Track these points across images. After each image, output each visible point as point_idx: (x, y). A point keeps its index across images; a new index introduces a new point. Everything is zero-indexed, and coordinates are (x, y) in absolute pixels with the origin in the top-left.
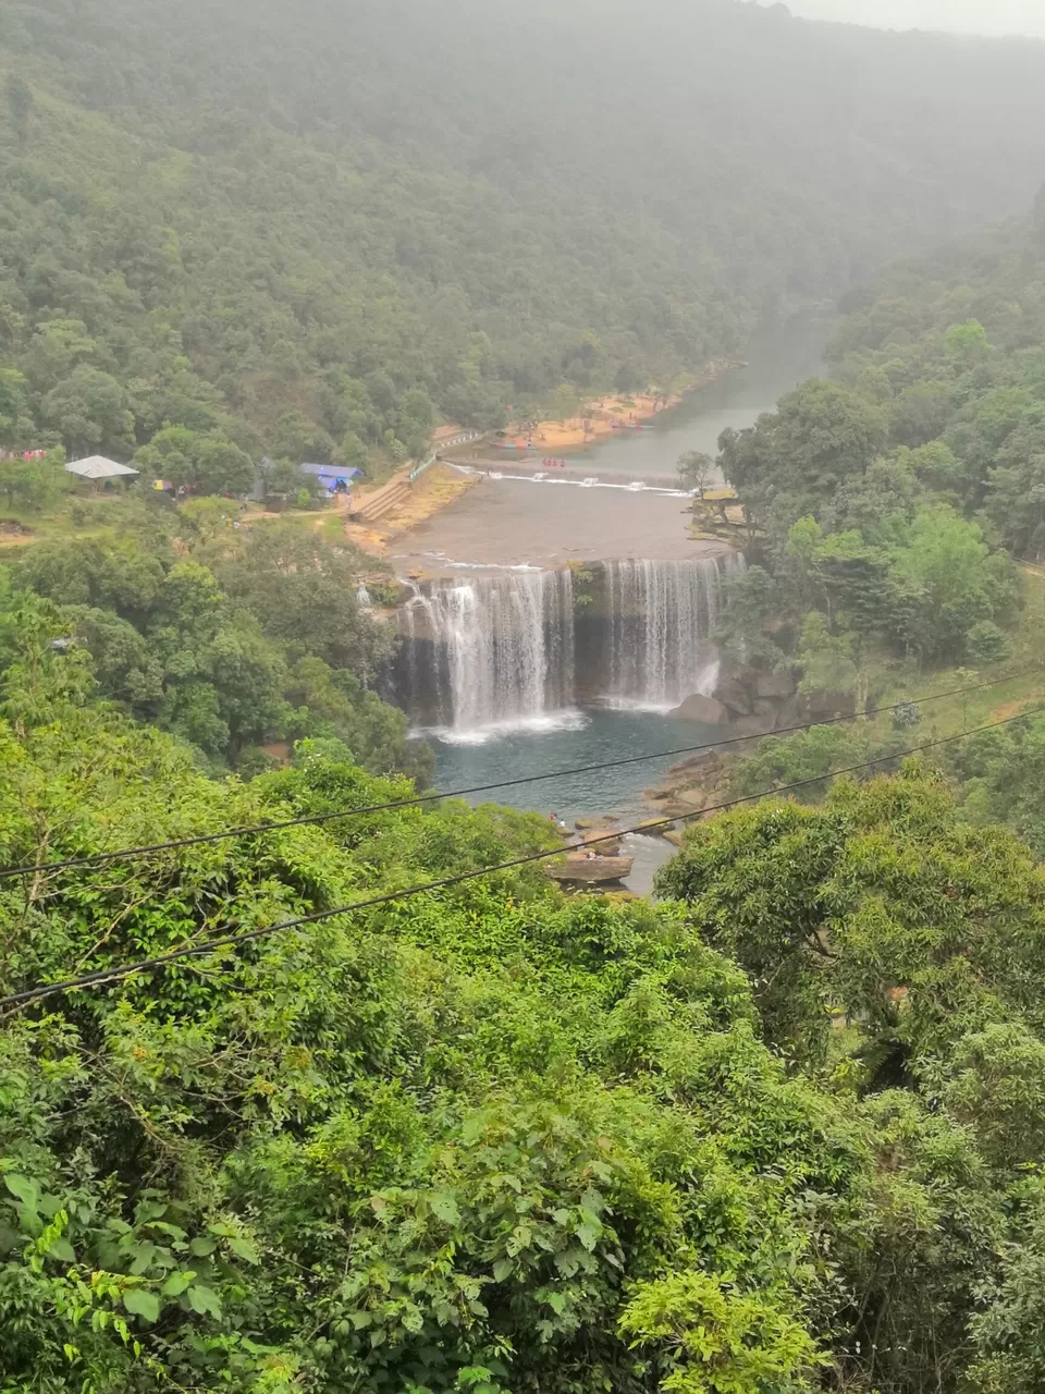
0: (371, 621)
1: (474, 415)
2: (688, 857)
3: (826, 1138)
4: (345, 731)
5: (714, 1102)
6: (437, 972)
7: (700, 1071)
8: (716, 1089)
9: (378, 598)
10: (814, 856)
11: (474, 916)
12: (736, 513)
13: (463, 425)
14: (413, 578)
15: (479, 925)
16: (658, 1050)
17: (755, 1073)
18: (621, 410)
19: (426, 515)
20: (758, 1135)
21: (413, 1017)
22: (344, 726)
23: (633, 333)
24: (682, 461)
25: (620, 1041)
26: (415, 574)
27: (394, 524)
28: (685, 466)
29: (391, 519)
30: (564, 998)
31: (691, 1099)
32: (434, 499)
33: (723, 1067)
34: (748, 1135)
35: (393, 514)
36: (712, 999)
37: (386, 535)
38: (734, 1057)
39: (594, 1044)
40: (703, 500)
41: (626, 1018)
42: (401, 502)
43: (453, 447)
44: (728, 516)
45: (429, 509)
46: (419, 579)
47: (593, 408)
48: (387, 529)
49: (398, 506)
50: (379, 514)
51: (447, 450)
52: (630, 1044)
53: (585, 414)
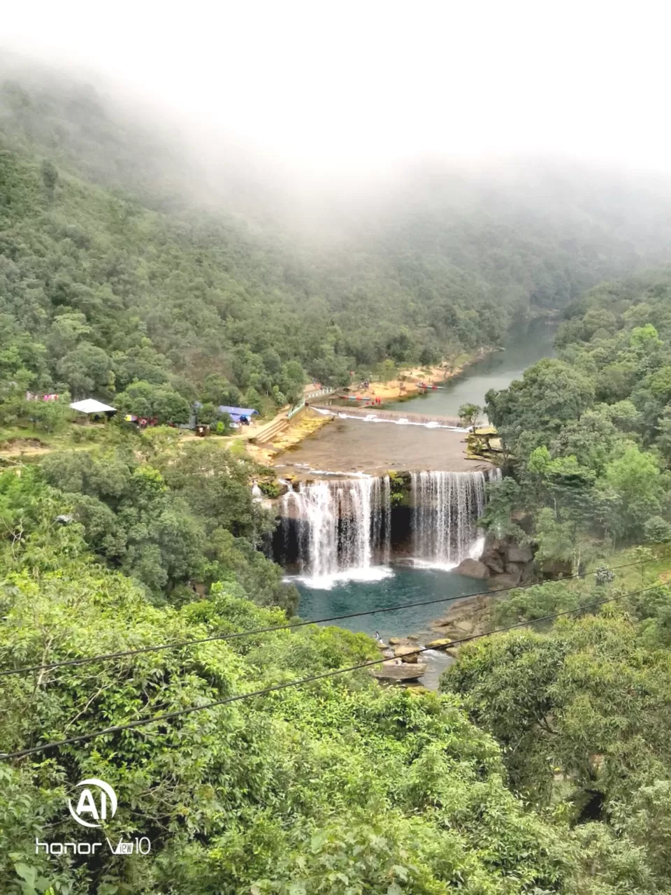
0: (261, 507)
1: (330, 377)
2: (462, 666)
3: (548, 853)
4: (242, 577)
5: (476, 828)
6: (297, 737)
7: (468, 807)
8: (477, 819)
9: (266, 492)
10: (544, 667)
11: (322, 701)
12: (496, 443)
13: (323, 384)
14: (289, 480)
15: (325, 707)
16: (440, 793)
17: (503, 809)
18: (423, 377)
19: (298, 440)
20: (504, 851)
21: (280, 767)
22: (241, 574)
23: (432, 329)
24: (463, 410)
25: (415, 786)
26: (290, 478)
27: (277, 446)
28: (464, 413)
29: (275, 442)
30: (379, 756)
31: (461, 826)
32: (303, 430)
33: (482, 805)
34: (498, 851)
35: (277, 439)
36: (476, 760)
37: (272, 452)
38: (489, 799)
39: (399, 788)
40: (475, 435)
41: (420, 771)
42: (282, 431)
43: (316, 398)
44: (491, 445)
45: (300, 437)
46: (292, 481)
47: (406, 375)
48: (272, 448)
49: (280, 434)
50: (268, 439)
51: (312, 399)
52: (422, 788)
53: (401, 378)
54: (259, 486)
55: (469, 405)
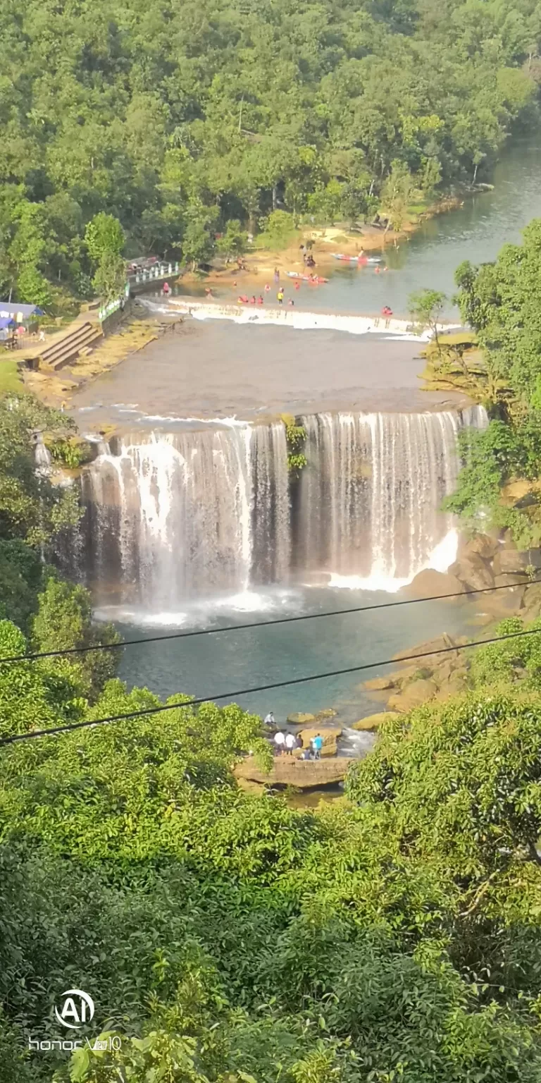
0: (50, 483)
1: (174, 244)
2: (386, 753)
3: (520, 1074)
4: (18, 611)
5: (395, 1035)
6: (80, 886)
7: (381, 999)
8: (398, 1018)
9: (59, 457)
10: (527, 752)
11: (129, 821)
12: (475, 358)
13: (162, 256)
14: (102, 433)
15: (135, 831)
16: (332, 974)
17: (443, 1000)
18: (346, 241)
19: (115, 361)
20: (443, 1071)
22: (17, 605)
23: (360, 151)
24: (415, 299)
25: (290, 963)
26: (104, 430)
27: (76, 371)
28: (417, 305)
29: (76, 365)
30: (230, 915)
31: (368, 1030)
32: (125, 343)
33: (406, 993)
34: (431, 1071)
35: (78, 360)
36: (402, 916)
37: (69, 383)
38: (418, 983)
39: (262, 970)
40: (439, 345)
41: (298, 938)
42: (87, 345)
43: (148, 283)
44: (467, 363)
45: (121, 353)
46: (107, 435)
47: (313, 238)
48: (70, 376)
49: (84, 351)
50: (62, 359)
51: (141, 285)
52: (300, 967)
53: (304, 244)
54: (47, 447)
55: (426, 290)
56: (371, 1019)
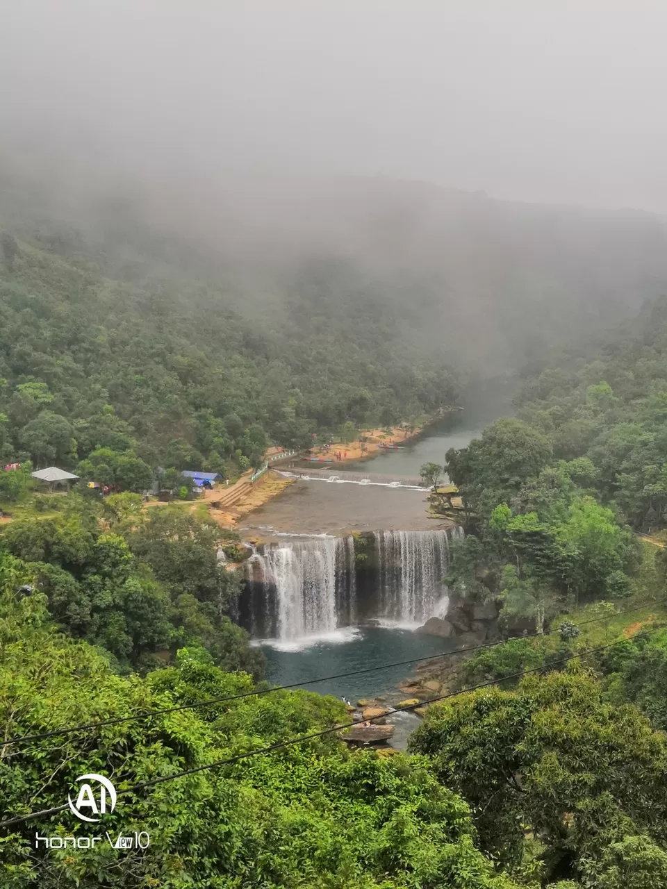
0: (225, 571)
1: (292, 440)
2: (430, 726)
4: (208, 643)
6: (266, 804)
7: (439, 870)
8: (449, 882)
9: (230, 556)
10: (512, 725)
11: (290, 766)
12: (457, 501)
13: (285, 447)
14: (253, 543)
15: (293, 772)
16: (411, 856)
17: (475, 871)
18: (384, 437)
19: (261, 503)
21: (250, 834)
22: (207, 639)
23: (391, 390)
24: (424, 469)
25: (386, 850)
26: (254, 541)
27: (240, 509)
28: (425, 472)
29: (239, 506)
30: (349, 821)
32: (266, 493)
33: (453, 867)
35: (240, 503)
36: (446, 821)
37: (235, 515)
38: (460, 860)
39: (369, 852)
40: (437, 494)
41: (390, 835)
42: (245, 495)
43: (279, 460)
44: (453, 503)
45: (264, 499)
46: (256, 544)
47: (367, 436)
48: (236, 512)
49: (243, 497)
50: (231, 502)
51: (275, 462)
52: (392, 852)
53: (362, 439)
54: (223, 550)
55: (430, 464)
56: (434, 882)
